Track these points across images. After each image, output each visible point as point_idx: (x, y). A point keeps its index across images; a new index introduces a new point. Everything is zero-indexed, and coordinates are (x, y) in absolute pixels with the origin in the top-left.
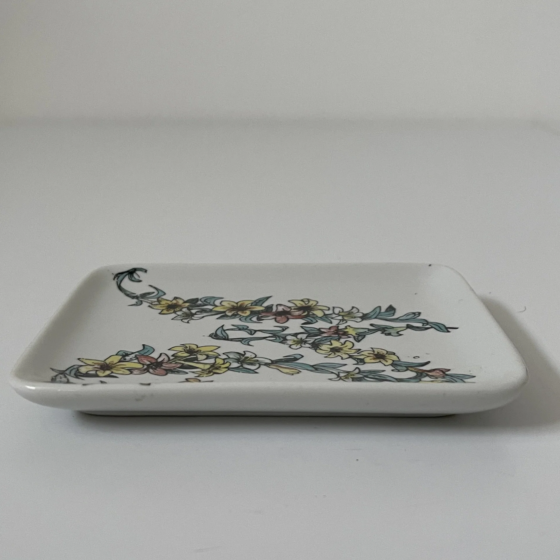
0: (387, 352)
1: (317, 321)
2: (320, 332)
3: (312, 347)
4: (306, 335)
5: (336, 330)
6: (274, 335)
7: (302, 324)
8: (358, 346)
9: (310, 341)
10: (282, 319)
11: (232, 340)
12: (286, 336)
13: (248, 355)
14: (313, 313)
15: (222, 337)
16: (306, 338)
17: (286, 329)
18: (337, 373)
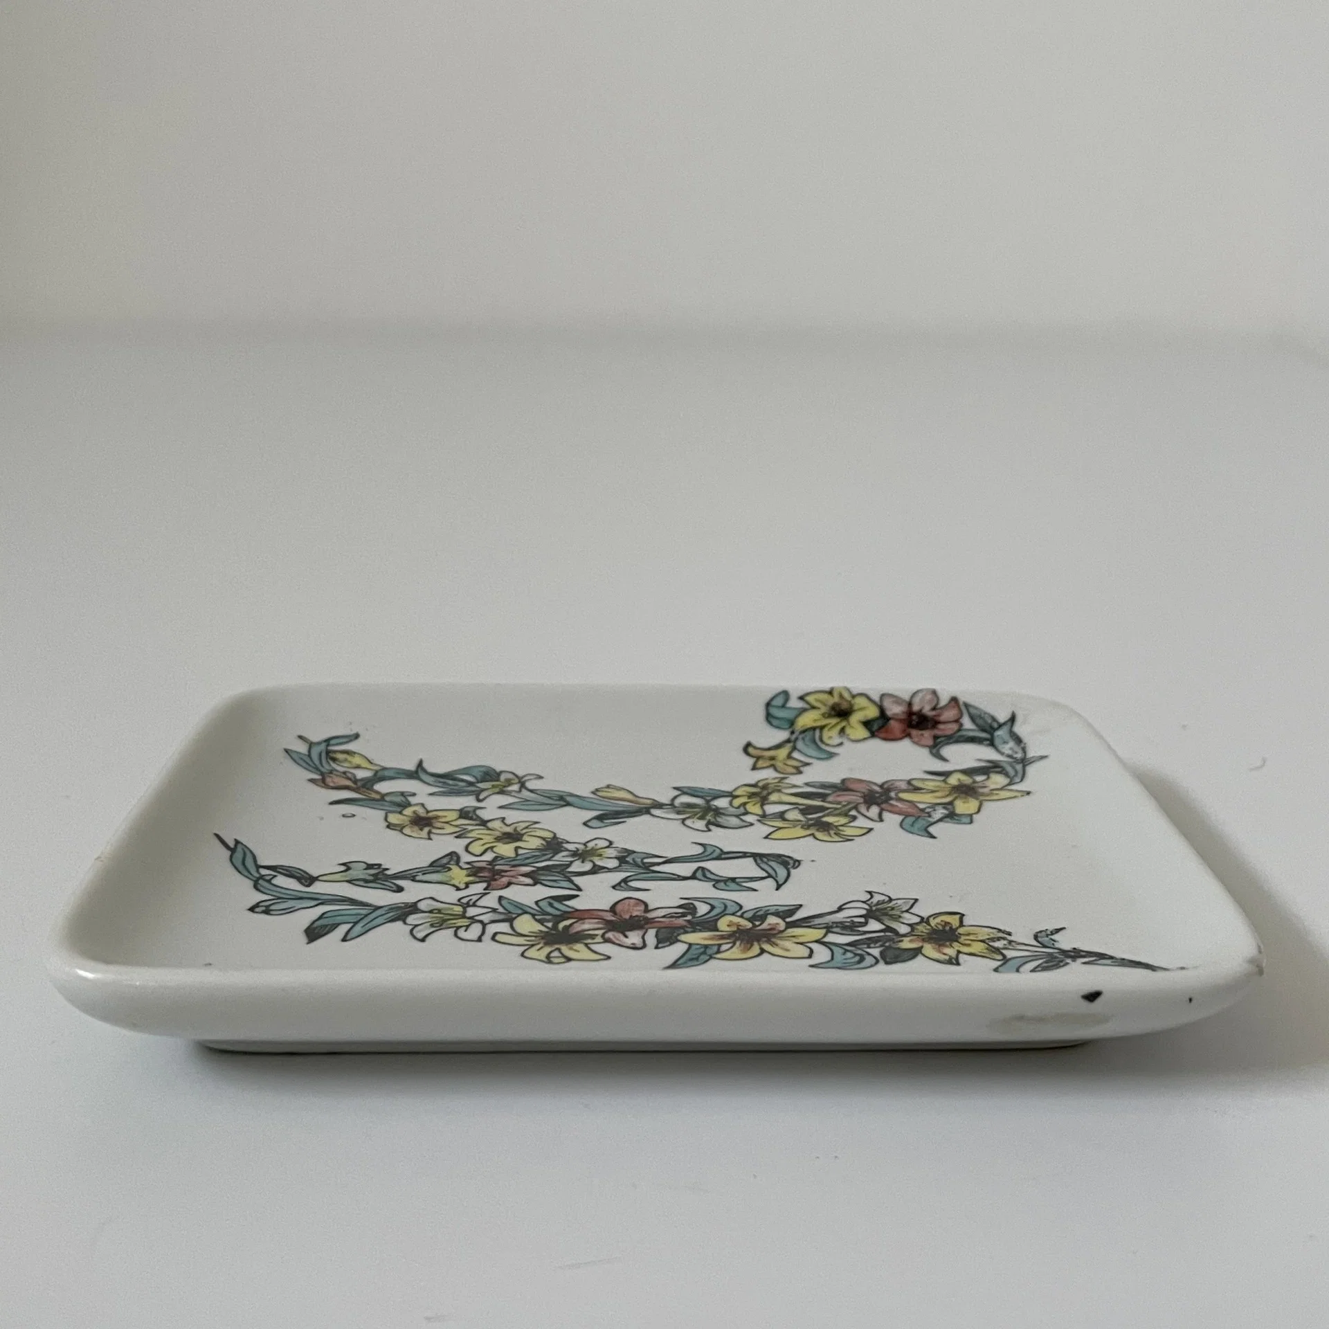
0: (401, 831)
1: (537, 903)
2: (535, 878)
3: (562, 843)
4: (570, 869)
5: (496, 880)
6: (647, 867)
7: (577, 896)
8: (458, 846)
9: (564, 857)
10: (629, 909)
11: (745, 855)
12: (620, 866)
13: (701, 824)
14: (543, 925)
15: (768, 860)
16: (572, 862)
17: (619, 884)
18: (524, 791)
